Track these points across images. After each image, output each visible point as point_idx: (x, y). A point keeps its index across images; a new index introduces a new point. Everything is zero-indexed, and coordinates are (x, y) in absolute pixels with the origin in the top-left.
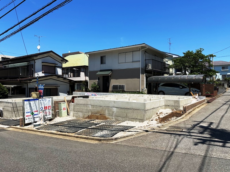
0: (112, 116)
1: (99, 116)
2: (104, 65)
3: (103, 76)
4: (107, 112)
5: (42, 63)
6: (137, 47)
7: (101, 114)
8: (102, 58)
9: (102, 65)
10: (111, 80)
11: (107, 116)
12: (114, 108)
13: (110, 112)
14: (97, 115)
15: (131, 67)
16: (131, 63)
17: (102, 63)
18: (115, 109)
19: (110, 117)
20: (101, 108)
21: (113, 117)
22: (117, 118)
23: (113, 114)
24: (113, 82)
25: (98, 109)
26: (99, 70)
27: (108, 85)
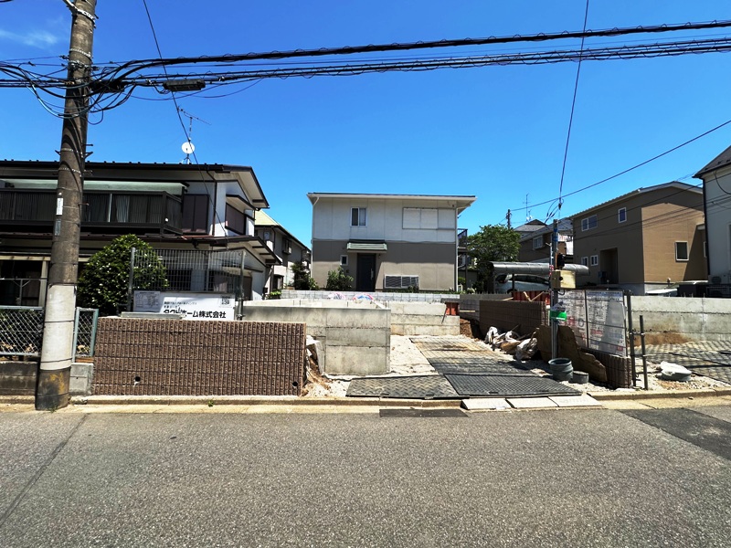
0: (699, 332)
1: (661, 338)
2: (362, 228)
3: (358, 254)
4: (682, 324)
5: (227, 195)
6: (448, 201)
7: (665, 332)
8: (355, 212)
9: (355, 228)
10: (382, 264)
11: (684, 335)
12: (701, 315)
13: (692, 325)
14: (653, 333)
15: (434, 240)
16: (435, 232)
17: (355, 223)
18: (706, 318)
19: (696, 336)
20: (666, 315)
21: (703, 336)
22: (713, 337)
23: (701, 330)
24: (387, 270)
25: (655, 319)
26: (348, 239)
27: (372, 276)
